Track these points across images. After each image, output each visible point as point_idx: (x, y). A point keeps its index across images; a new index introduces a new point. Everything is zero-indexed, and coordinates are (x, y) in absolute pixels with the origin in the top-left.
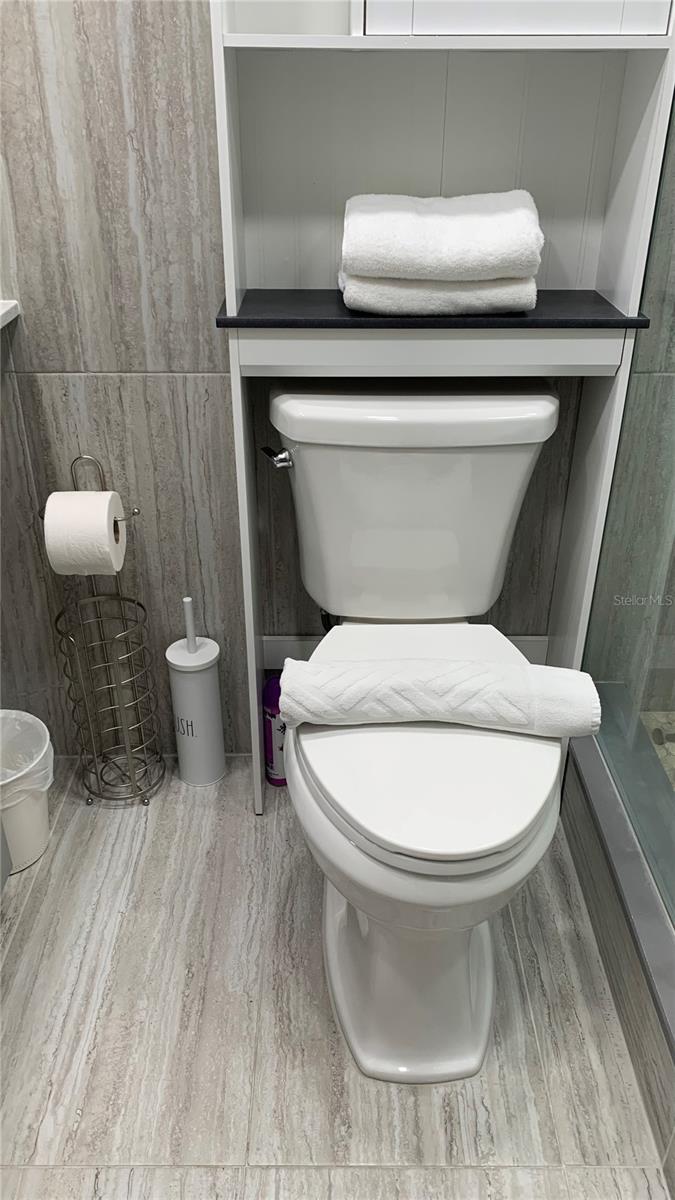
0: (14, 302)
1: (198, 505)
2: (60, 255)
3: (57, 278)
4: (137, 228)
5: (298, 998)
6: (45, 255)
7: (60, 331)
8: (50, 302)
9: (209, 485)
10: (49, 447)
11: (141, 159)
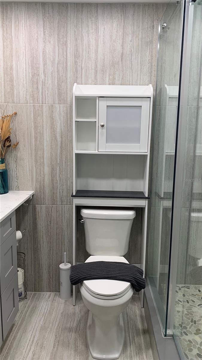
0: (33, 192)
1: (65, 231)
2: (43, 183)
3: (42, 187)
4: (58, 179)
5: (80, 343)
6: (40, 183)
7: (42, 197)
8: (40, 192)
9: (67, 228)
10: (36, 219)
11: (60, 168)
